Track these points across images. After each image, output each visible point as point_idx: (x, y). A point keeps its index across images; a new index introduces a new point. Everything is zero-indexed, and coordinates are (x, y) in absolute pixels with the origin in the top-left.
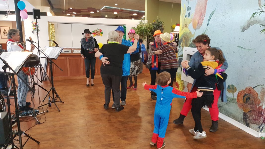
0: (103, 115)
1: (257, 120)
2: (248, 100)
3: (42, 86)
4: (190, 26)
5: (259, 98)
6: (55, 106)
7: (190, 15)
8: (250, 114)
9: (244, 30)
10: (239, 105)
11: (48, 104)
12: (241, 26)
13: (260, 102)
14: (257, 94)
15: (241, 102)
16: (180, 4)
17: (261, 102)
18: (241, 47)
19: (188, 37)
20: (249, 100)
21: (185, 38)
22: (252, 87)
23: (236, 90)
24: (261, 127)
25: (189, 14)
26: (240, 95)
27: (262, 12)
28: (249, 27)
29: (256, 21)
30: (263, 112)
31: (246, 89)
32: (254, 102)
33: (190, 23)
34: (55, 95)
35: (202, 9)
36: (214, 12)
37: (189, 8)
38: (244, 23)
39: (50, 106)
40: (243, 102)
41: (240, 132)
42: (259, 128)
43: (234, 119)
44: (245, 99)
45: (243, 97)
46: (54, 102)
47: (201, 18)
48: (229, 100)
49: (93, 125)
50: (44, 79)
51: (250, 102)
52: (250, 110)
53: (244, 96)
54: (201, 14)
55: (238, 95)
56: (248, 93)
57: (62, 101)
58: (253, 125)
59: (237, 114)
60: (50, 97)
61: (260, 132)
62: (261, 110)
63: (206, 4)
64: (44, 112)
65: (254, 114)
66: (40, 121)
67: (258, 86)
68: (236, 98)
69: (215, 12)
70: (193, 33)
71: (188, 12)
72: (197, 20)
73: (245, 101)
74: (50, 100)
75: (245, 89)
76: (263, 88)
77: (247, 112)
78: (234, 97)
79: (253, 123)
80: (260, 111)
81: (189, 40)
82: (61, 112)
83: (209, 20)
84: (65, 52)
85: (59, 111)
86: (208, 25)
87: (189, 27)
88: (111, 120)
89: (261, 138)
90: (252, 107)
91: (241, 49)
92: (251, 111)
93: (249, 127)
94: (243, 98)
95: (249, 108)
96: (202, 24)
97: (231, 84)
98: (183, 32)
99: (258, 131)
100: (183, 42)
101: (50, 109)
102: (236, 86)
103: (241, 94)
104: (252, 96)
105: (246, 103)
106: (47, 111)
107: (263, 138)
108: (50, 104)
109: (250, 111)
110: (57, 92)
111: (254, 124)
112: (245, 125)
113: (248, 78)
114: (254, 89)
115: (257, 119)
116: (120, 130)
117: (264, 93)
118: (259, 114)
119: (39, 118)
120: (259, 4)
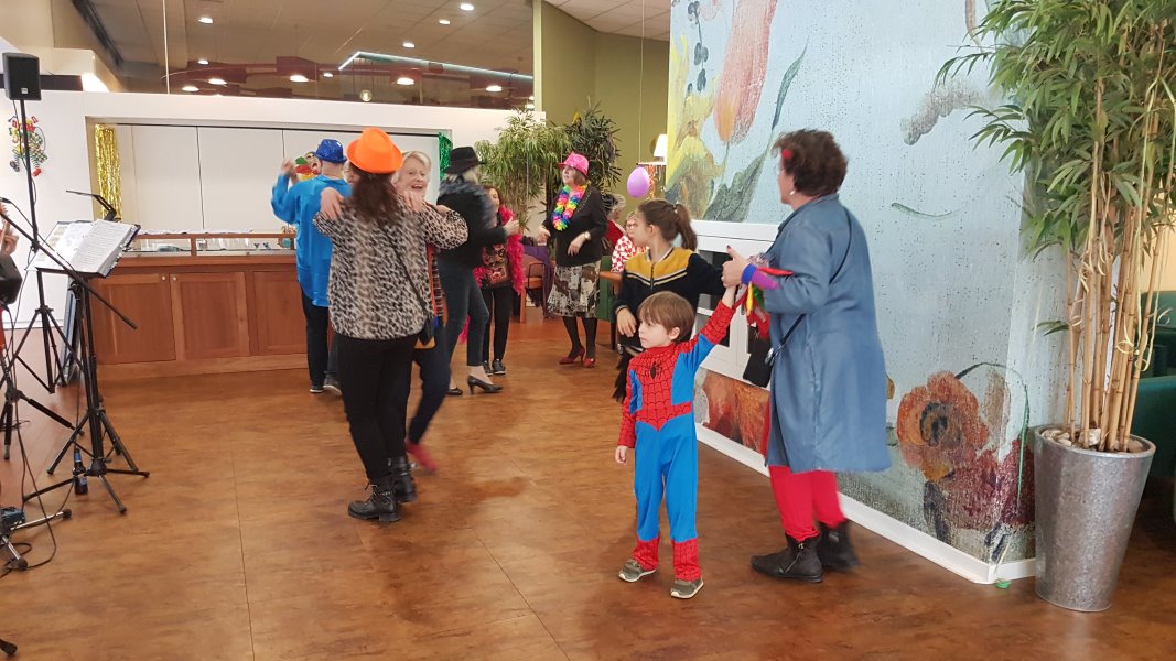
1: (979, 510)
2: (941, 426)
3: (54, 406)
4: (709, 129)
5: (983, 416)
6: (104, 491)
7: (705, 80)
8: (950, 487)
9: (915, 134)
10: (906, 453)
11: (72, 483)
12: (903, 121)
13: (984, 434)
14: (974, 399)
15: (915, 438)
16: (668, 43)
17: (988, 434)
18: (907, 208)
19: (699, 179)
20: (946, 427)
21: (689, 180)
22: (952, 375)
23: (892, 388)
24: (996, 541)
25: (702, 79)
26: (909, 410)
27: (978, 55)
28: (934, 121)
29: (960, 96)
30: (998, 476)
31: (929, 385)
32: (963, 437)
33: (707, 116)
34: (107, 444)
35: (752, 56)
36: (798, 62)
37: (701, 54)
38: (914, 110)
39: (81, 490)
40: (923, 438)
41: (915, 567)
43: (891, 515)
44: (929, 426)
45: (920, 417)
46: (101, 469)
47: (747, 93)
49: (277, 565)
50: (61, 375)
51: (949, 437)
52: (951, 470)
53: (925, 413)
54: (750, 77)
55: (900, 410)
56: (938, 401)
57: (139, 471)
58: (963, 534)
59: (899, 492)
60: (79, 450)
61: (990, 559)
62: (992, 470)
63: (767, 32)
64: (47, 520)
65: (967, 487)
66: (27, 558)
67: (976, 366)
68: (894, 423)
69: (803, 64)
70: (718, 161)
71: (700, 68)
72: (733, 104)
73: (929, 435)
74: (81, 463)
75: (925, 384)
76: (996, 376)
77: (937, 479)
79: (964, 524)
80: (989, 471)
81: (704, 189)
82: (130, 515)
83: (781, 100)
84: (162, 250)
85: (123, 512)
86: (775, 122)
87: (702, 134)
89: (995, 585)
90: (957, 459)
91: (904, 215)
92: (953, 473)
93: (949, 543)
94: (921, 421)
95: (948, 464)
96: (752, 117)
98: (680, 154)
99: (984, 558)
100: (683, 197)
101: (81, 504)
103: (911, 406)
104: (955, 409)
105: (933, 441)
106: (67, 515)
107: (1004, 586)
108: (82, 482)
109: (950, 476)
110: (118, 431)
111: (969, 527)
112: (934, 533)
113: (936, 334)
114: (961, 380)
115: (977, 505)
116: (399, 581)
117: (999, 393)
118: (983, 486)
119: (25, 545)
120: (969, 23)
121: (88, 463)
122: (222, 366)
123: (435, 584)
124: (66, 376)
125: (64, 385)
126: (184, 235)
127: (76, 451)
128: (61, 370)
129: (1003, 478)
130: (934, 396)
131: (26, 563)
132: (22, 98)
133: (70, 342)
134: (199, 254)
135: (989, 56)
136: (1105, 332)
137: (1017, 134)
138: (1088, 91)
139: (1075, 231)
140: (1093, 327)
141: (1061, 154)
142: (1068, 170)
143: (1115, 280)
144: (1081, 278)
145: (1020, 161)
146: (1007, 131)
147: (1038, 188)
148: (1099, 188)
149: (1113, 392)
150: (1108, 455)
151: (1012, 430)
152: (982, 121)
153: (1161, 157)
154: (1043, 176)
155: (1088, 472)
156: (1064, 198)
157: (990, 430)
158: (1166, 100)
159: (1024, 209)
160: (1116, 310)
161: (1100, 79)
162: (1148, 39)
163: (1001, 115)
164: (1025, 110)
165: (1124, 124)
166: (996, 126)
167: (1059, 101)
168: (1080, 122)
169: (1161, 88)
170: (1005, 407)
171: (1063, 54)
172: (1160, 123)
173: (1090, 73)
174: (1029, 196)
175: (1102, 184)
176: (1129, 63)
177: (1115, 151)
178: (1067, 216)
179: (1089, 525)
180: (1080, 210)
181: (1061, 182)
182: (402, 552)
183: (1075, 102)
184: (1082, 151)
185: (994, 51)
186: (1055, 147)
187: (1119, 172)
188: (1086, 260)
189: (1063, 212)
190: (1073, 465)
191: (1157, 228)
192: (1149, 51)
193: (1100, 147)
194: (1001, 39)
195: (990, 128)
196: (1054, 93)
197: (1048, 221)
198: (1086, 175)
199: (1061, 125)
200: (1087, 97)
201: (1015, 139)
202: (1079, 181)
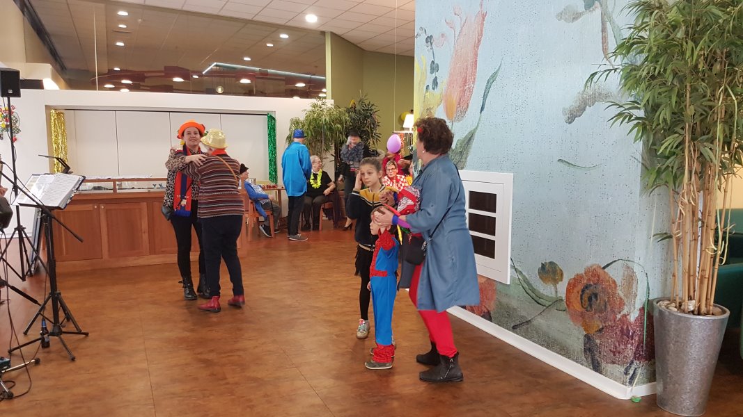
0: (203, 365)
1: (619, 352)
2: (594, 299)
3: (25, 289)
4: (440, 112)
5: (620, 292)
6: (60, 345)
7: (437, 83)
8: (600, 337)
9: (572, 117)
10: (572, 316)
11: (40, 341)
12: (564, 109)
13: (622, 304)
14: (614, 282)
15: (577, 306)
16: (413, 58)
17: (624, 304)
18: (567, 162)
20: (597, 300)
22: (600, 267)
23: (562, 274)
24: (631, 372)
25: (435, 82)
26: (573, 288)
27: (610, 70)
28: (584, 109)
29: (600, 94)
30: (631, 331)
31: (586, 273)
32: (608, 306)
33: (439, 105)
34: (61, 314)
35: (467, 69)
36: (496, 73)
37: (434, 67)
38: (571, 101)
39: (45, 345)
40: (582, 306)
41: (580, 389)
42: (626, 373)
43: (563, 355)
44: (586, 299)
45: (580, 293)
46: (58, 332)
47: (464, 91)
48: (547, 303)
49: (173, 394)
50: (30, 270)
51: (599, 306)
52: (601, 327)
53: (583, 291)
54: (465, 82)
55: (567, 289)
56: (592, 283)
57: (83, 331)
58: (610, 368)
59: (568, 341)
60: (44, 319)
61: (627, 384)
62: (627, 327)
63: (476, 55)
64: (25, 365)
65: (611, 337)
66: (13, 390)
67: (615, 261)
68: (564, 297)
69: (500, 72)
71: (434, 76)
72: (455, 98)
73: (586, 305)
74: (46, 328)
75: (583, 272)
76: (628, 267)
77: (592, 332)
78: (559, 295)
79: (609, 361)
80: (625, 327)
82: (78, 361)
83: (485, 96)
84: (95, 188)
85: (73, 359)
86: (482, 109)
88: (226, 379)
89: (631, 400)
90: (605, 319)
91: (566, 167)
92: (602, 328)
93: (601, 373)
94: (581, 296)
95: (599, 323)
96: (468, 106)
97: (548, 261)
99: (624, 383)
101: (46, 355)
102: (560, 265)
103: (574, 286)
104: (602, 288)
105: (589, 309)
106: (37, 362)
107: (637, 401)
108: (46, 340)
109: (600, 330)
110: (69, 306)
111: (614, 363)
112: (592, 367)
113: (589, 241)
114: (606, 270)
115: (618, 349)
116: (252, 403)
117: (630, 279)
118: (622, 338)
119: (11, 382)
120: (605, 50)
121: (50, 327)
122: (132, 261)
123: (275, 406)
124: (32, 269)
125: (31, 275)
126: (109, 180)
127: (43, 320)
128: (30, 266)
129: (634, 332)
130: (589, 280)
131: (12, 394)
132: (9, 96)
133: (36, 247)
134: (118, 191)
135: (618, 71)
136: (696, 240)
137: (637, 118)
138: (681, 92)
139: (675, 178)
140: (689, 237)
141: (665, 130)
142: (670, 141)
143: (701, 207)
144: (681, 207)
145: (640, 135)
146: (631, 116)
147: (651, 151)
148: (690, 151)
149: (702, 278)
150: (701, 317)
151: (640, 301)
152: (615, 111)
153: (728, 132)
154: (654, 144)
155: (689, 328)
156: (668, 158)
157: (625, 301)
158: (729, 98)
159: (642, 164)
160: (702, 227)
161: (688, 85)
162: (716, 60)
163: (627, 107)
164: (642, 104)
165: (704, 113)
166: (624, 113)
167: (662, 99)
168: (676, 111)
169: (726, 90)
170: (634, 287)
171: (665, 70)
172: (726, 112)
173: (681, 82)
174: (646, 156)
175: (692, 149)
176: (704, 76)
177: (698, 129)
178: (670, 169)
179: (691, 362)
180: (679, 164)
181: (666, 148)
182: (254, 385)
183: (674, 99)
184: (678, 129)
185: (621, 67)
186: (661, 126)
187: (702, 142)
188: (683, 196)
189: (668, 166)
190: (679, 323)
191: (726, 176)
192: (717, 67)
193: (689, 126)
194: (625, 60)
195: (620, 115)
196: (660, 94)
197: (659, 172)
198: (682, 143)
199: (665, 113)
200: (680, 95)
201: (636, 122)
202: (677, 147)
